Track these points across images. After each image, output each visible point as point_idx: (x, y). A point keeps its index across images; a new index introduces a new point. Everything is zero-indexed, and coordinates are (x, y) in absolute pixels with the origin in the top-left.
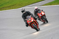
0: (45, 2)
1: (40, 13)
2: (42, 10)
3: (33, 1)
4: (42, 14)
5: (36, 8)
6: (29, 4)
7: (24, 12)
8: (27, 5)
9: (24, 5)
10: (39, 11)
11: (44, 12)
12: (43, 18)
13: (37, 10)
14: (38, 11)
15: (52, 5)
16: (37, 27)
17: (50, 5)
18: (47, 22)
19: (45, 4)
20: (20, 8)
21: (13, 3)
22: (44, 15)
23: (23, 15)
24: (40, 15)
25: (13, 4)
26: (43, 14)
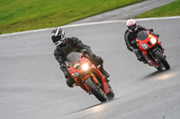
0: (142, 7)
1: (145, 38)
2: (152, 30)
3: (106, 5)
4: (149, 43)
5: (131, 24)
6: (92, 13)
7: (60, 42)
8: (86, 15)
9: (79, 17)
10: (140, 33)
11: (157, 36)
12: (155, 56)
13: (133, 30)
14: (137, 32)
15: (163, 16)
16: (102, 88)
17: (159, 16)
18: (168, 67)
19: (143, 14)
20: (67, 24)
21: (45, 8)
22: (158, 45)
23: (58, 50)
24: (145, 46)
25: (43, 14)
26: (153, 41)
